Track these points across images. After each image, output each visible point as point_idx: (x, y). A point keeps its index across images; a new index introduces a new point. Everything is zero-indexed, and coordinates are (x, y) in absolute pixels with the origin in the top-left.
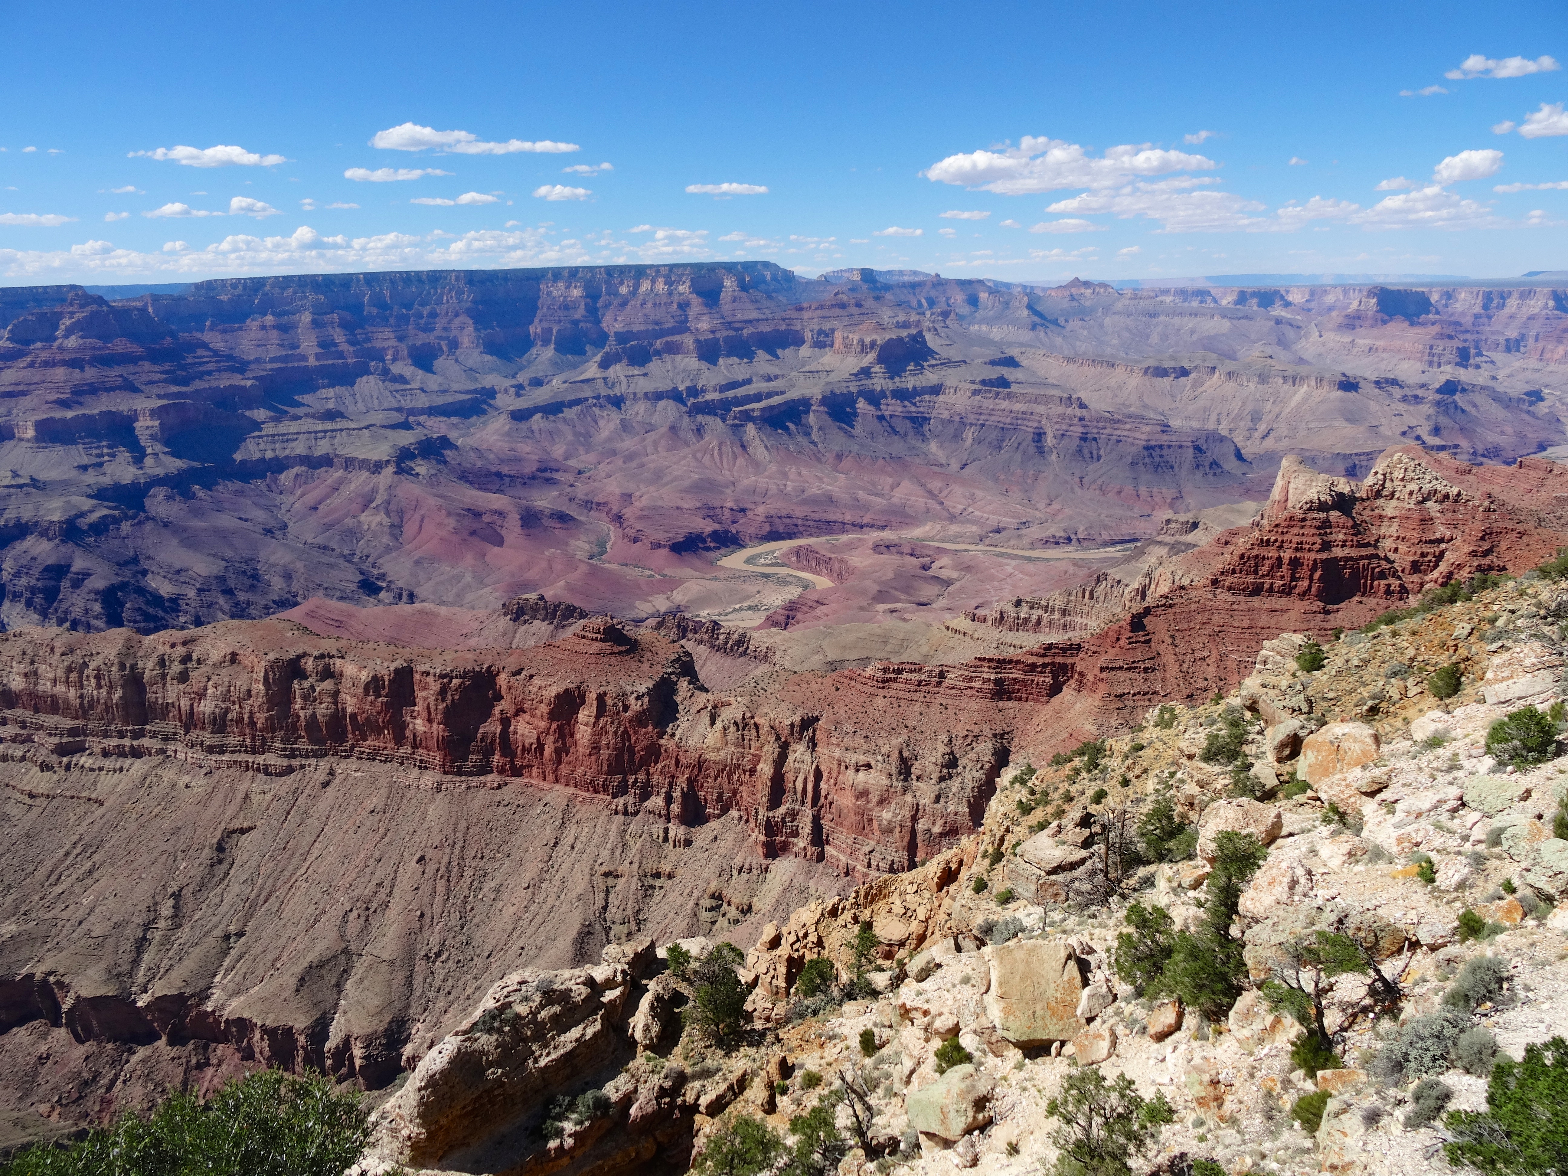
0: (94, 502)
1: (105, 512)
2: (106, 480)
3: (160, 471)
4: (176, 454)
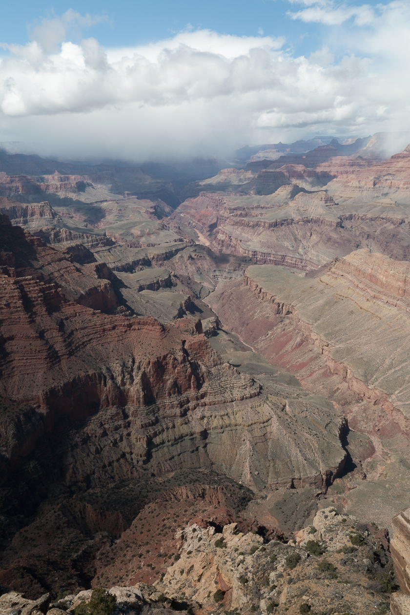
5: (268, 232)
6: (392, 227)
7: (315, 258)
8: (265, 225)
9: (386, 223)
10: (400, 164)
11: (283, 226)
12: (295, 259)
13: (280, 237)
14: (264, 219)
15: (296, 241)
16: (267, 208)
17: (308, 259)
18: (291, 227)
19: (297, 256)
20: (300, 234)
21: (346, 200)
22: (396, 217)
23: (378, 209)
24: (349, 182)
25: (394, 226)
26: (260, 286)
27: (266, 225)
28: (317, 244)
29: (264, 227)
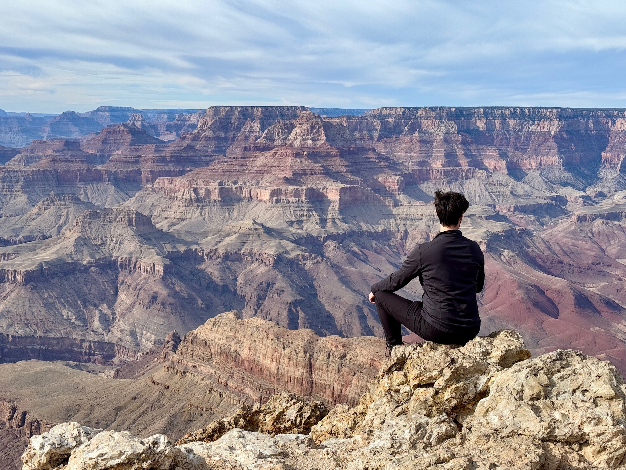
0: (294, 245)
1: (299, 252)
2: (303, 232)
3: (334, 231)
4: (344, 220)
5: (24, 292)
6: (263, 269)
7: (128, 338)
8: (15, 277)
9: (252, 263)
10: (261, 160)
11: (56, 279)
12: (86, 345)
13: (51, 301)
14: (13, 265)
15: (85, 307)
16: (15, 243)
17: (115, 340)
18: (73, 279)
19: (91, 337)
20: (93, 291)
21: (174, 224)
22: (267, 252)
23: (233, 237)
24: (175, 191)
25: (267, 268)
26: (21, 410)
27: (19, 278)
28: (129, 309)
29: (13, 282)
